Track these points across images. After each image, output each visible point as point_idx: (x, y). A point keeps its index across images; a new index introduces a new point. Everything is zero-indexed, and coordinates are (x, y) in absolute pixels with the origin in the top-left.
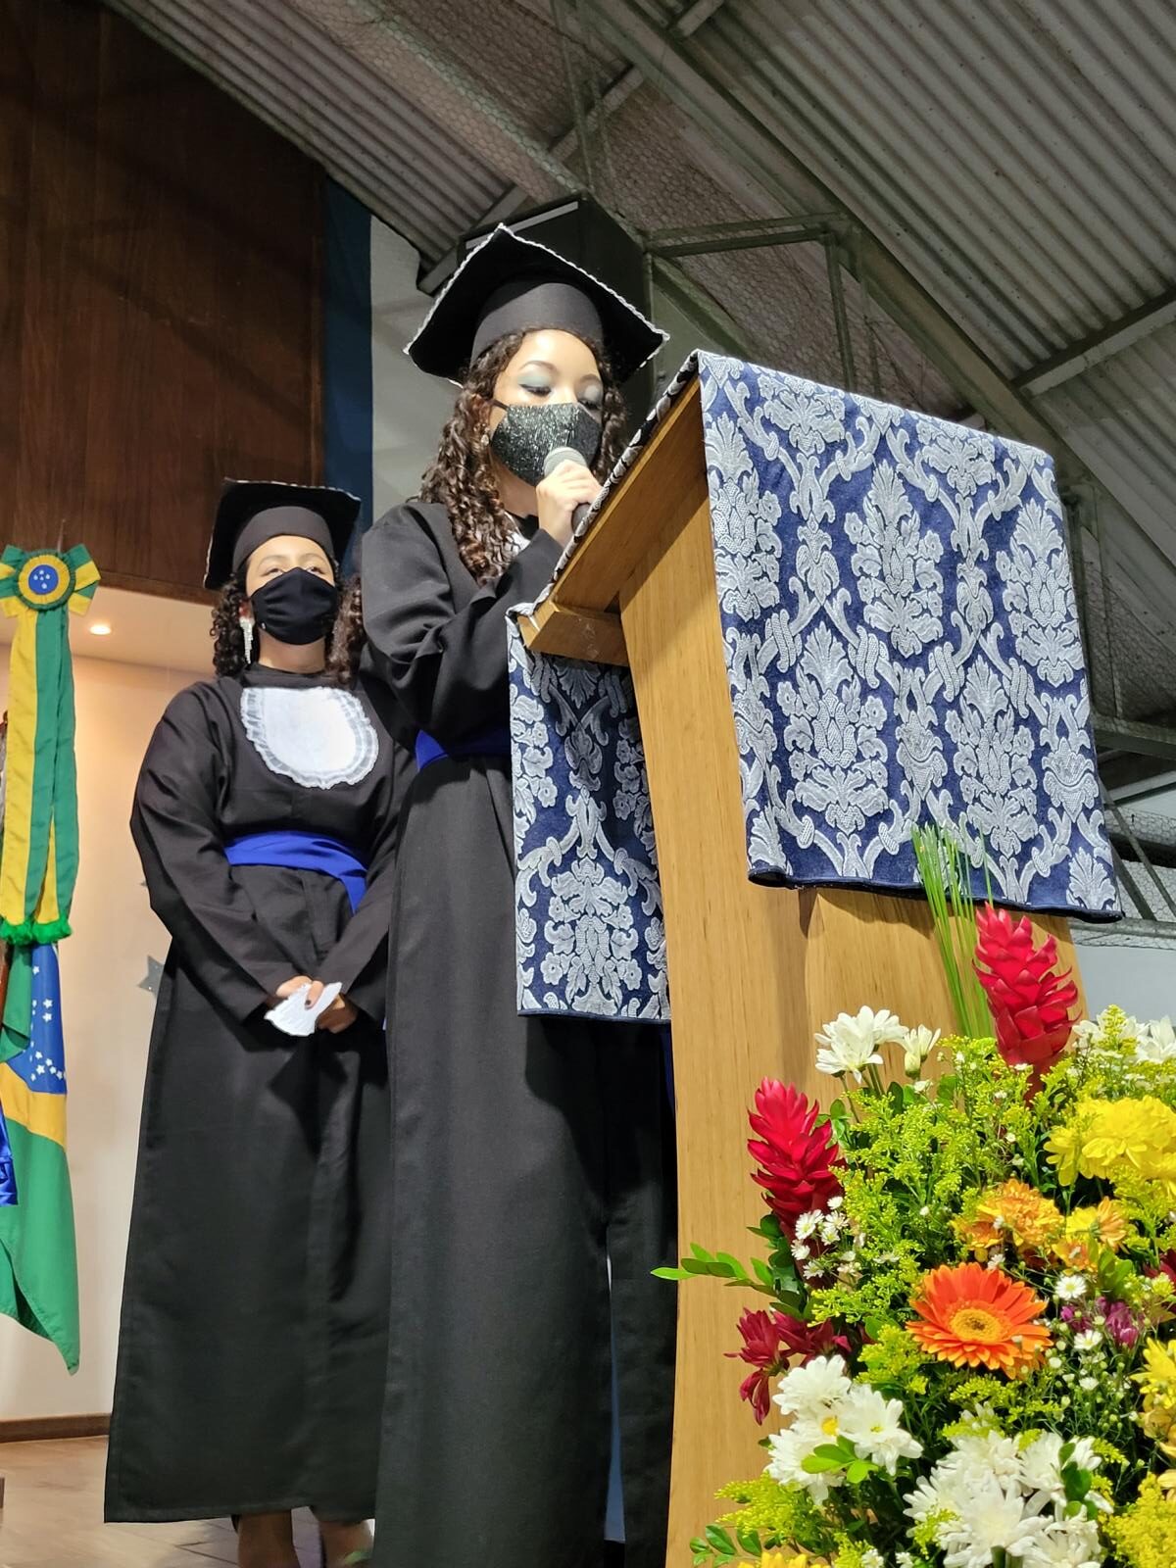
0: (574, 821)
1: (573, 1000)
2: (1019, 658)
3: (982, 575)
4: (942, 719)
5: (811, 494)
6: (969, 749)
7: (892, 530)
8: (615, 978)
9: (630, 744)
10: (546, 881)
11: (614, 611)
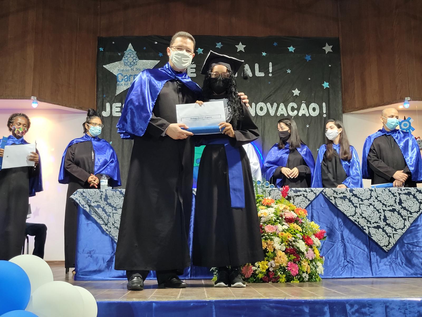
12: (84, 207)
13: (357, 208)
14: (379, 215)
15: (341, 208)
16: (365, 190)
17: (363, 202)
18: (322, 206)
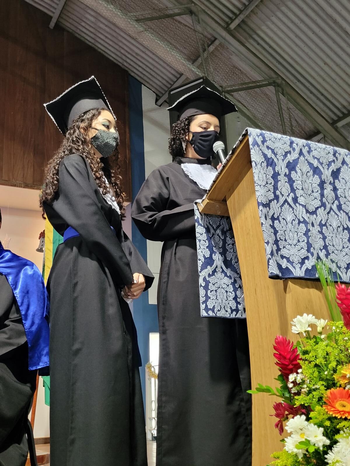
0: (215, 261)
1: (217, 313)
2: (343, 211)
3: (332, 187)
4: (322, 229)
5: (281, 167)
6: (330, 238)
7: (305, 176)
8: (229, 306)
9: (230, 238)
10: (208, 279)
11: (225, 201)
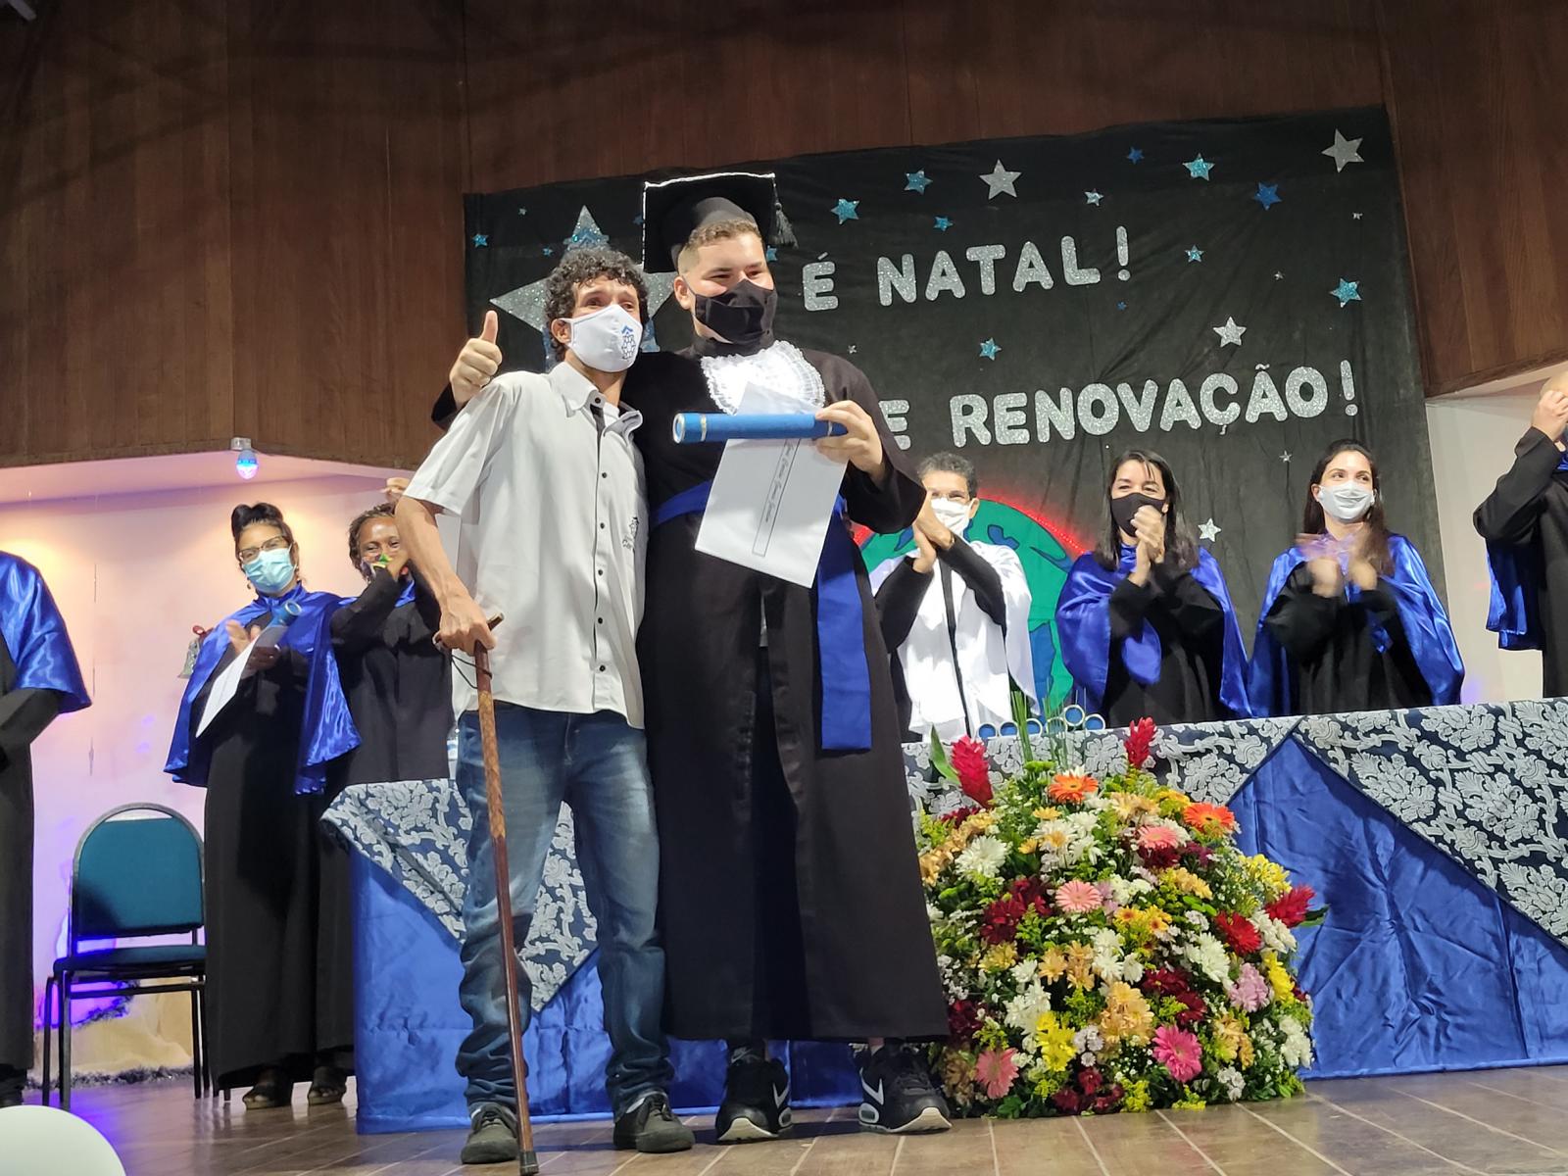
12: (373, 854)
13: (1441, 789)
14: (1534, 808)
15: (1375, 791)
16: (1470, 713)
17: (1466, 761)
18: (1300, 788)
